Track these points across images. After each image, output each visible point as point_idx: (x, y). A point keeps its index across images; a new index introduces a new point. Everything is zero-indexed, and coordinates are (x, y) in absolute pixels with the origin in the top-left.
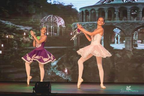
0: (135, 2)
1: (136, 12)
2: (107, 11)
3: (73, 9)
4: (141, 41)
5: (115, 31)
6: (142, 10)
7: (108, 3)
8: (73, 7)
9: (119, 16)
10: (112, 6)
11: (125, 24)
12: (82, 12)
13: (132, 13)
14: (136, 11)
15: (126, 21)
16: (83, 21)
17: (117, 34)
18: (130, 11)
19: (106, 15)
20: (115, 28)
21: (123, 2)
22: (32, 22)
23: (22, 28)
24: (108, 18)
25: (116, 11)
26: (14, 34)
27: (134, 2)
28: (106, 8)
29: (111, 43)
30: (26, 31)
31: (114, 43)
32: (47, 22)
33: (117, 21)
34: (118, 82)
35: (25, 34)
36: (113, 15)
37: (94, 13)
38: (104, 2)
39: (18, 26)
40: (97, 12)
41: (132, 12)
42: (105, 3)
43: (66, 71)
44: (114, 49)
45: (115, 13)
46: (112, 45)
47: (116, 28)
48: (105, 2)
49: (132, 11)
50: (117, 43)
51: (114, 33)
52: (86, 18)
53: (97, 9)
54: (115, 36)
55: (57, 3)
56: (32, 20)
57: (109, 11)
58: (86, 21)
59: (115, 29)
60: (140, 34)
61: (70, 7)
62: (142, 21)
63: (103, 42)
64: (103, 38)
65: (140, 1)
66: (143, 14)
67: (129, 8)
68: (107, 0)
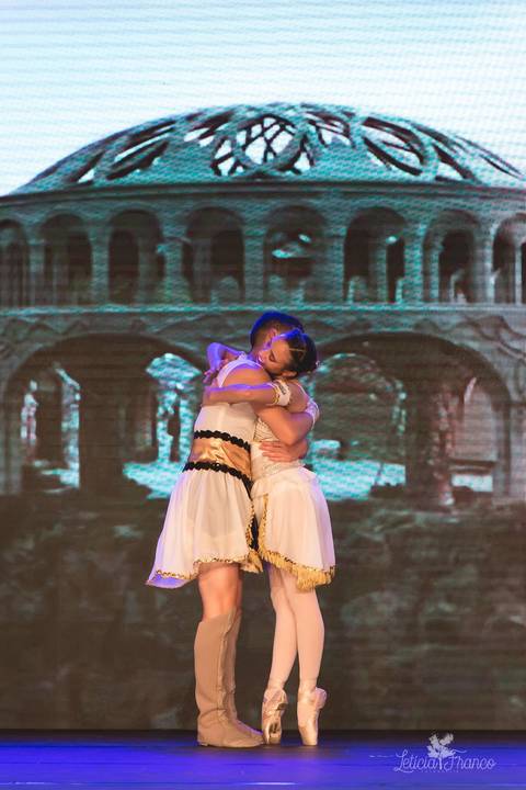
0: (297, 172)
1: (303, 244)
2: (107, 239)
4: (333, 445)
5: (156, 374)
6: (343, 230)
7: (111, 177)
9: (188, 273)
10: (140, 204)
11: (231, 322)
13: (279, 254)
14: (303, 238)
15: (236, 307)
17: (172, 397)
18: (262, 231)
19: (100, 259)
20: (161, 354)
21: (218, 172)
24: (111, 286)
25: (166, 233)
27: (289, 173)
28: (96, 218)
29: (129, 460)
31: (150, 456)
33: (174, 303)
34: (176, 727)
36: (143, 267)
37: (13, 248)
38: (85, 171)
40: (32, 242)
41: (279, 246)
42: (90, 183)
44: (150, 496)
45: (161, 248)
46: (138, 474)
47: (169, 356)
48: (89, 176)
49: (279, 237)
50: (174, 457)
51: (148, 391)
53: (33, 218)
54: (161, 410)
57: (116, 236)
59: (156, 361)
60: (331, 398)
62: (352, 304)
63: (73, 450)
64: (72, 422)
65: (331, 168)
66: (358, 262)
67: (254, 212)
68: (105, 165)
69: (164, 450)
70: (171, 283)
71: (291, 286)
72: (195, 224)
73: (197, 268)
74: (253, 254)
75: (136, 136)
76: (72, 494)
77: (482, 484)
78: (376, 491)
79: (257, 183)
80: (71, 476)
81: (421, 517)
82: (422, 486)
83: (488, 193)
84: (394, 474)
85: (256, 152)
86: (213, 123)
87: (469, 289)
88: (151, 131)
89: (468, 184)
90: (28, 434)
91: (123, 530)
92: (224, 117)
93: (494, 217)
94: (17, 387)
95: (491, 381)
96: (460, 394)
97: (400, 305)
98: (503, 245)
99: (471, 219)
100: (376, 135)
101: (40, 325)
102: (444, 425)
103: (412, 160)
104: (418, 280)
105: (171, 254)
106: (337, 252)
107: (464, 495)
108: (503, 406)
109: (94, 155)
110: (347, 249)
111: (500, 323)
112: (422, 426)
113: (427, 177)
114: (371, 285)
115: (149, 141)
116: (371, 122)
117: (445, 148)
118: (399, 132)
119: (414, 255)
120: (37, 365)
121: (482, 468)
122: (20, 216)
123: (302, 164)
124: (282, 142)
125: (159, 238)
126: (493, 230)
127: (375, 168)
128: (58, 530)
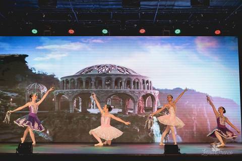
1: (109, 82)
3: (55, 78)
4: (113, 107)
6: (114, 80)
8: (55, 77)
9: (95, 85)
10: (89, 77)
12: (63, 81)
15: (101, 90)
16: (63, 89)
18: (104, 80)
19: (84, 83)
21: (99, 73)
22: (18, 89)
23: (10, 94)
24: (86, 86)
26: (2, 99)
28: (84, 78)
29: (88, 108)
30: (13, 97)
31: (90, 108)
32: (32, 89)
35: (12, 100)
37: (73, 82)
39: (5, 92)
40: (76, 81)
41: (107, 82)
42: (83, 74)
43: (48, 132)
44: (90, 113)
46: (88, 110)
51: (90, 100)
52: (66, 87)
53: (76, 78)
55: (41, 73)
56: (19, 88)
57: (86, 81)
58: (66, 89)
60: (113, 101)
61: (52, 77)
62: (115, 89)
63: (80, 107)
64: (80, 104)
65: (113, 72)
66: (116, 84)
67: (103, 78)
68: (85, 72)
69: (92, 107)
70: (93, 87)
71: (108, 87)
72: (96, 79)
73: (97, 85)
74: (103, 83)
75: (89, 68)
76: (80, 113)
77: (132, 112)
78: (118, 112)
79: (104, 74)
80: (80, 110)
81: (124, 116)
82: (124, 112)
83: (132, 76)
84: (121, 110)
85: (104, 70)
86: (99, 67)
87: (130, 88)
88: (91, 67)
89: (130, 74)
90: (75, 105)
91: (87, 117)
92: (100, 66)
93: (133, 79)
94: (74, 99)
95: (133, 99)
96: (129, 100)
97: (121, 89)
98: (134, 82)
99: (130, 79)
100: (118, 68)
101: (77, 91)
102: (127, 104)
103: (123, 71)
104: (124, 86)
105: (93, 83)
106: (114, 83)
107: (129, 113)
108: (135, 102)
109: (83, 71)
110: (115, 82)
111: (134, 92)
112: (124, 105)
113: (125, 73)
114: (118, 87)
115: (90, 69)
116: (118, 67)
117: (127, 70)
118: (122, 68)
119: (123, 83)
120: (76, 97)
121: (131, 110)
122: (74, 78)
123: (109, 72)
124: (107, 69)
125: (91, 81)
126: (133, 80)
127: (118, 72)
128: (78, 117)
